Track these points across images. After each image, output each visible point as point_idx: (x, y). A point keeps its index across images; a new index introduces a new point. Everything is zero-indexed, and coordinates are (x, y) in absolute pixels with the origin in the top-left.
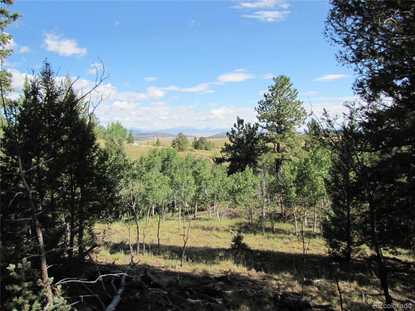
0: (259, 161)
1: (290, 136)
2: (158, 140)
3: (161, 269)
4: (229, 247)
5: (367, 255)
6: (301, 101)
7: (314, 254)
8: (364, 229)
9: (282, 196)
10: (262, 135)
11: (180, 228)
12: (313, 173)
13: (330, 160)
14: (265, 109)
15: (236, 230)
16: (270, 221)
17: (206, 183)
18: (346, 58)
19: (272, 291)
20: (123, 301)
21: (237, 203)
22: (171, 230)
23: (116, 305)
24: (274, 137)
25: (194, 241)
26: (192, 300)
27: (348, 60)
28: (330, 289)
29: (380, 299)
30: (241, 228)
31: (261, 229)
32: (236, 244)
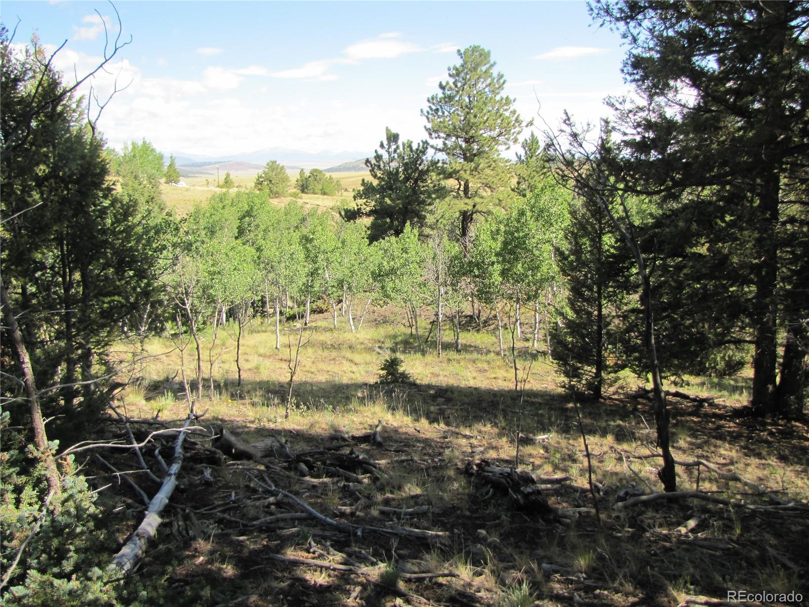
0: (428, 215)
1: (490, 166)
2: (228, 175)
3: (248, 425)
4: (375, 381)
5: (631, 388)
6: (511, 98)
7: (535, 389)
8: (626, 343)
9: (475, 282)
10: (434, 163)
11: (278, 347)
12: (534, 238)
13: (566, 212)
14: (440, 113)
15: (387, 348)
16: (450, 329)
17: (327, 259)
18: (608, 11)
19: (461, 457)
20: (182, 487)
21: (388, 296)
22: (262, 351)
23: (170, 494)
24: (458, 168)
25: (308, 371)
26: (313, 480)
27: (611, 15)
28: (566, 450)
29: (652, 463)
30: (396, 344)
31: (434, 345)
32: (388, 374)
